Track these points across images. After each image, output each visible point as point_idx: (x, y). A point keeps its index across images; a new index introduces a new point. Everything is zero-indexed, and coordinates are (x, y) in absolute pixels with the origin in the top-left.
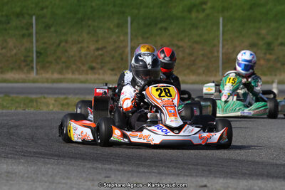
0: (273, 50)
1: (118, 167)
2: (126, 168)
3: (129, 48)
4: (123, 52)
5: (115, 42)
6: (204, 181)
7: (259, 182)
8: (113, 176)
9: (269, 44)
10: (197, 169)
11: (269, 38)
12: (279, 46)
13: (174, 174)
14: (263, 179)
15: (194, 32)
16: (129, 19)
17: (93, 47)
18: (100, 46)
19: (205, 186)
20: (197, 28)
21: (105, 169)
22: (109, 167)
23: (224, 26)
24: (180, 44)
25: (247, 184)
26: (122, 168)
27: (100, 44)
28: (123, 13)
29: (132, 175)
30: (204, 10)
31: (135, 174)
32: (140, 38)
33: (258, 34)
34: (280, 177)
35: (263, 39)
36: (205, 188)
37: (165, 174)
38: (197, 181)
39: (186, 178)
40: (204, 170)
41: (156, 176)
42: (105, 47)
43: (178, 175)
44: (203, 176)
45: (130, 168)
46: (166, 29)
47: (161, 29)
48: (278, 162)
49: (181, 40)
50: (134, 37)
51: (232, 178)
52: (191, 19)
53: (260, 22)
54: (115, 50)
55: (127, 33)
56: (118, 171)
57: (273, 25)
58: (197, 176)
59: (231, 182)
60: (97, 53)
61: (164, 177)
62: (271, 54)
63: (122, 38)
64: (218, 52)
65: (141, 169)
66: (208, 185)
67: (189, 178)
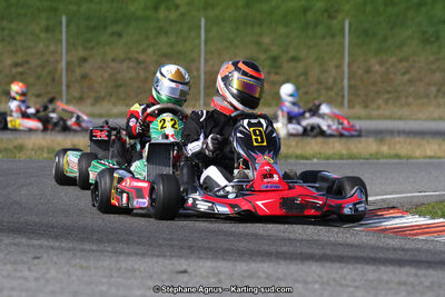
0: (280, 67)
1: (52, 243)
2: (63, 245)
3: (64, 64)
4: (55, 69)
5: (42, 54)
6: (183, 264)
7: (265, 265)
8: (45, 256)
9: (274, 59)
10: (172, 246)
11: (275, 51)
12: (288, 61)
13: (137, 254)
14: (271, 261)
15: (162, 40)
16: (64, 19)
17: (8, 62)
18: (20, 60)
19: (185, 272)
20: (166, 33)
21: (33, 246)
22: (38, 242)
23: (207, 31)
24: (142, 57)
25: (246, 268)
26: (57, 244)
27: (20, 58)
28: (56, 10)
29: (74, 255)
30: (177, 7)
31: (79, 254)
32: (80, 49)
33: (258, 44)
34: (296, 259)
35: (266, 51)
36: (186, 275)
37: (124, 253)
38: (173, 264)
39: (155, 260)
40: (182, 248)
41: (110, 257)
42: (27, 62)
43: (144, 255)
44: (181, 257)
45: (71, 245)
46: (120, 35)
47: (113, 34)
48: (292, 236)
49: (144, 51)
50: (71, 46)
51: (224, 259)
52: (158, 20)
53: (261, 25)
54: (42, 66)
55: (61, 41)
56: (52, 248)
57: (282, 30)
58: (172, 256)
59: (224, 266)
60: (14, 71)
61: (122, 258)
62: (277, 74)
63: (53, 48)
64: (198, 70)
65: (87, 246)
66: (189, 270)
67: (161, 260)
